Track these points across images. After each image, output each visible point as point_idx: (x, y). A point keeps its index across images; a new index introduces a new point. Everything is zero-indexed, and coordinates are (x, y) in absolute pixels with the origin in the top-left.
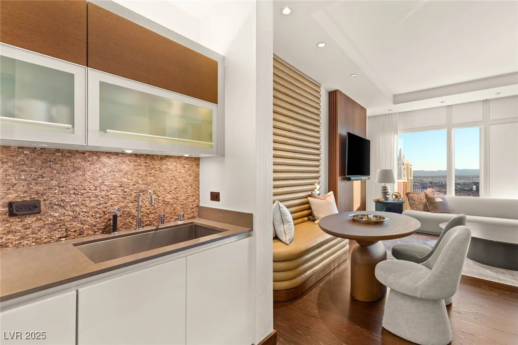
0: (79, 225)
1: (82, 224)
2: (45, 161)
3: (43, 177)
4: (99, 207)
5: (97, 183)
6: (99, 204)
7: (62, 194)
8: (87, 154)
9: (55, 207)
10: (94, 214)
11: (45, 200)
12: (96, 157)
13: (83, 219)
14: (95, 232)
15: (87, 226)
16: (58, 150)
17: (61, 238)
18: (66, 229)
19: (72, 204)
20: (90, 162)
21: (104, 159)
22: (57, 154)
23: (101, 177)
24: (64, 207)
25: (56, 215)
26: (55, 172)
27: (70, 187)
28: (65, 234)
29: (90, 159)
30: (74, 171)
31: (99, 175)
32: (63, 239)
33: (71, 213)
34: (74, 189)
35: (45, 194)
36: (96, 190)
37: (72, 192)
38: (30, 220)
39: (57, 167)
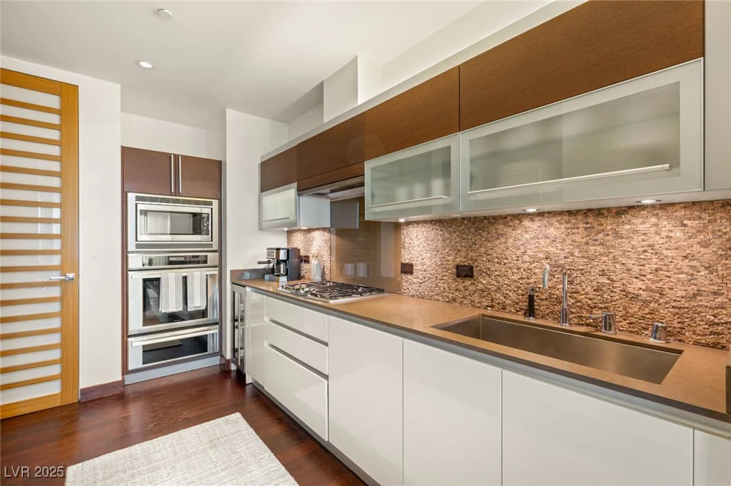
0: (502, 298)
1: (505, 297)
2: (477, 229)
3: (475, 245)
4: (521, 282)
5: (519, 253)
6: (522, 278)
7: (489, 261)
8: (509, 218)
9: (484, 274)
10: (516, 289)
11: (477, 266)
12: (518, 222)
13: (505, 292)
14: (517, 311)
15: (510, 302)
16: (485, 218)
17: (487, 306)
18: (492, 299)
19: (497, 273)
20: (512, 228)
21: (527, 223)
22: (485, 221)
23: (522, 245)
24: (489, 276)
25: (484, 282)
26: (483, 239)
27: (494, 255)
28: (490, 304)
29: (512, 224)
30: (498, 238)
31: (521, 243)
32: (489, 308)
33: (495, 283)
34: (498, 258)
35: (477, 260)
36: (517, 260)
37: (496, 260)
38: (468, 282)
39: (485, 234)
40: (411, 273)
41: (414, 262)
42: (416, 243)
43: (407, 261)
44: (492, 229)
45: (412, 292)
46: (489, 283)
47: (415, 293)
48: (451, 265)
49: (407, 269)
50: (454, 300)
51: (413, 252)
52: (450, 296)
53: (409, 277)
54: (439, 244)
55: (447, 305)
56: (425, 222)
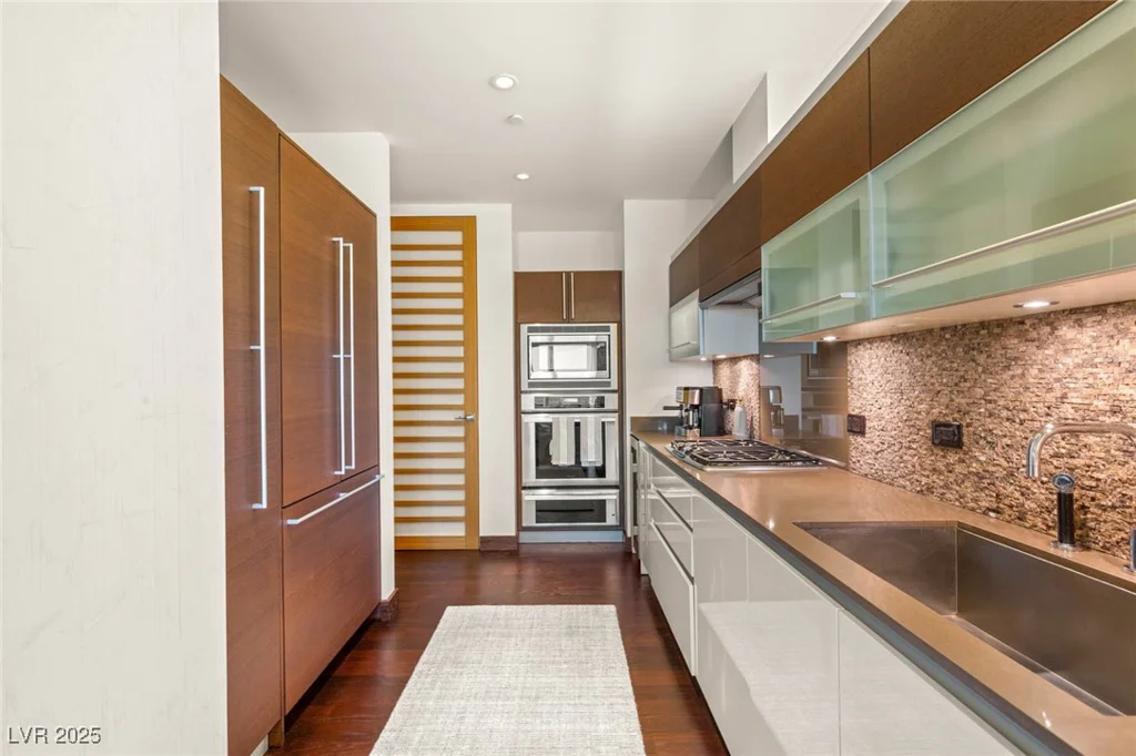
0: (1017, 495)
1: (1023, 494)
2: (969, 349)
3: (965, 381)
4: (1055, 463)
5: (1050, 398)
6: (1057, 456)
7: (991, 415)
8: (1028, 322)
9: (982, 442)
10: (1045, 479)
11: (968, 425)
12: (1048, 329)
13: (1024, 483)
14: (1049, 527)
15: (1033, 505)
16: (983, 325)
17: (989, 509)
18: (998, 496)
19: (1007, 441)
20: (1036, 343)
21: (1066, 331)
22: (983, 332)
23: (1058, 380)
24: (992, 445)
25: (983, 458)
26: (980, 369)
27: (1001, 402)
28: (995, 505)
29: (1034, 334)
30: (1008, 367)
31: (1055, 375)
32: (992, 514)
33: (1005, 464)
34: (1008, 409)
35: (968, 413)
36: (1048, 415)
37: (1005, 413)
38: (952, 457)
39: (982, 359)
40: (862, 433)
41: (866, 414)
42: (870, 378)
43: (856, 412)
44: (996, 347)
45: (866, 469)
46: (991, 461)
47: (868, 471)
48: (924, 422)
49: (857, 425)
50: (930, 489)
51: (865, 395)
52: (924, 480)
53: (859, 439)
54: (905, 380)
55: (919, 498)
56: (882, 338)
